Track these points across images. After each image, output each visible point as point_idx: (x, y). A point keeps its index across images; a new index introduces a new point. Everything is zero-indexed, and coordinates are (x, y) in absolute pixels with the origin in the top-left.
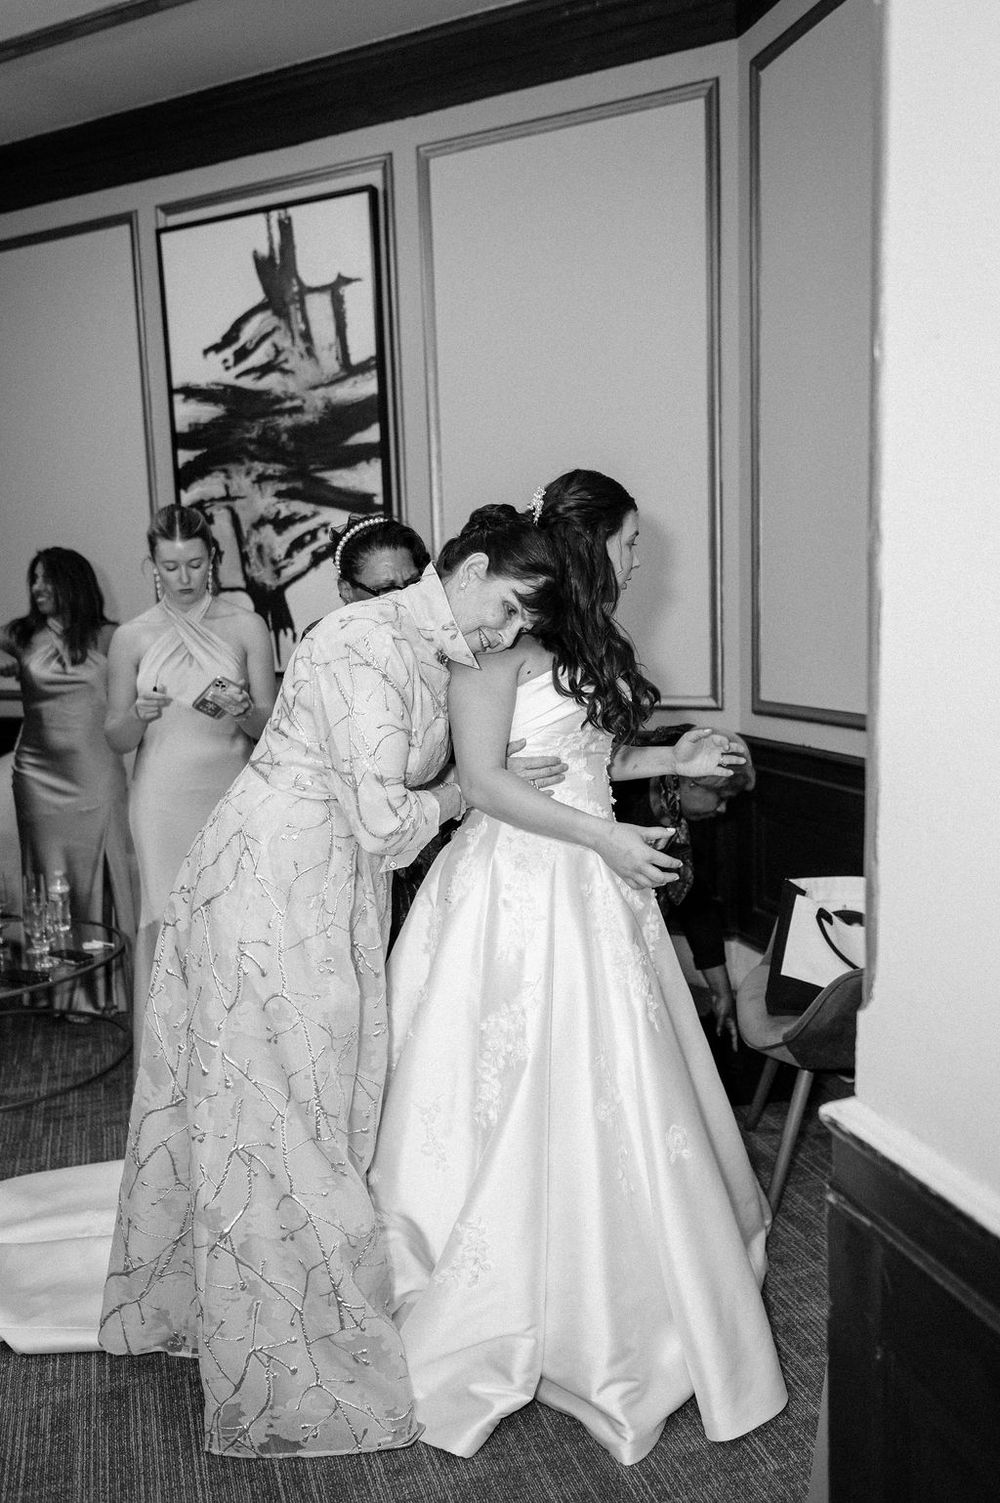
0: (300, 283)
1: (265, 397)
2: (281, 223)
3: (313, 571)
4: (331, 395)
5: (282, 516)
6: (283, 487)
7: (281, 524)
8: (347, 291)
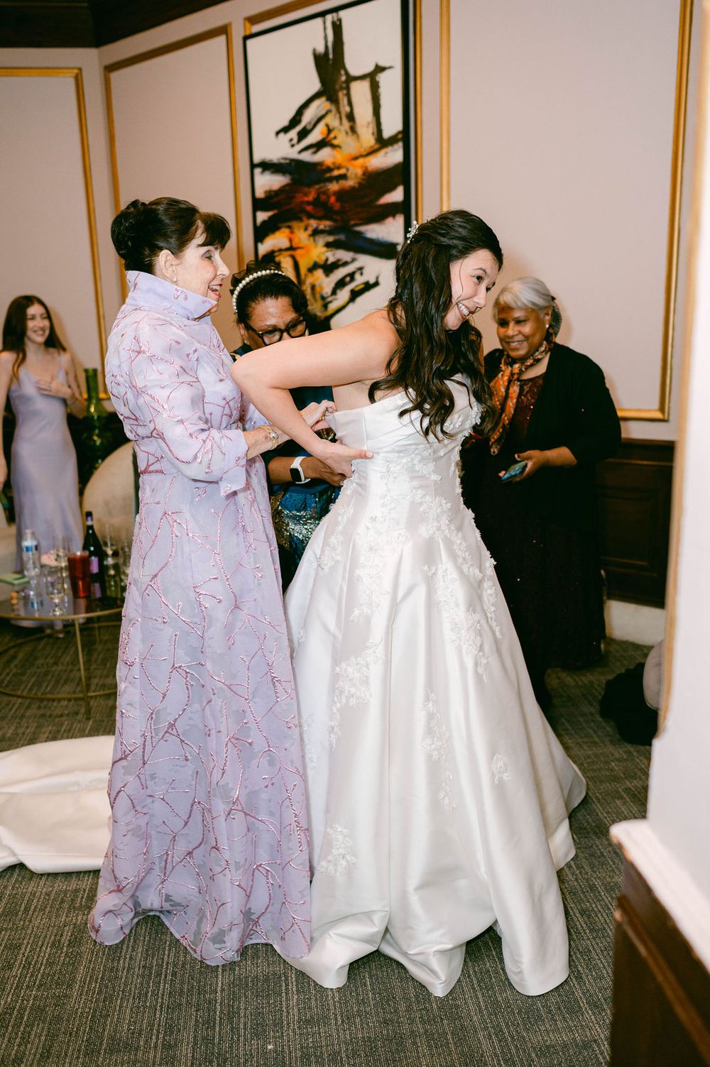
0: (347, 73)
1: (319, 168)
2: (334, 24)
3: (351, 305)
4: (368, 165)
5: (329, 262)
6: (331, 239)
7: (329, 268)
8: (382, 78)
